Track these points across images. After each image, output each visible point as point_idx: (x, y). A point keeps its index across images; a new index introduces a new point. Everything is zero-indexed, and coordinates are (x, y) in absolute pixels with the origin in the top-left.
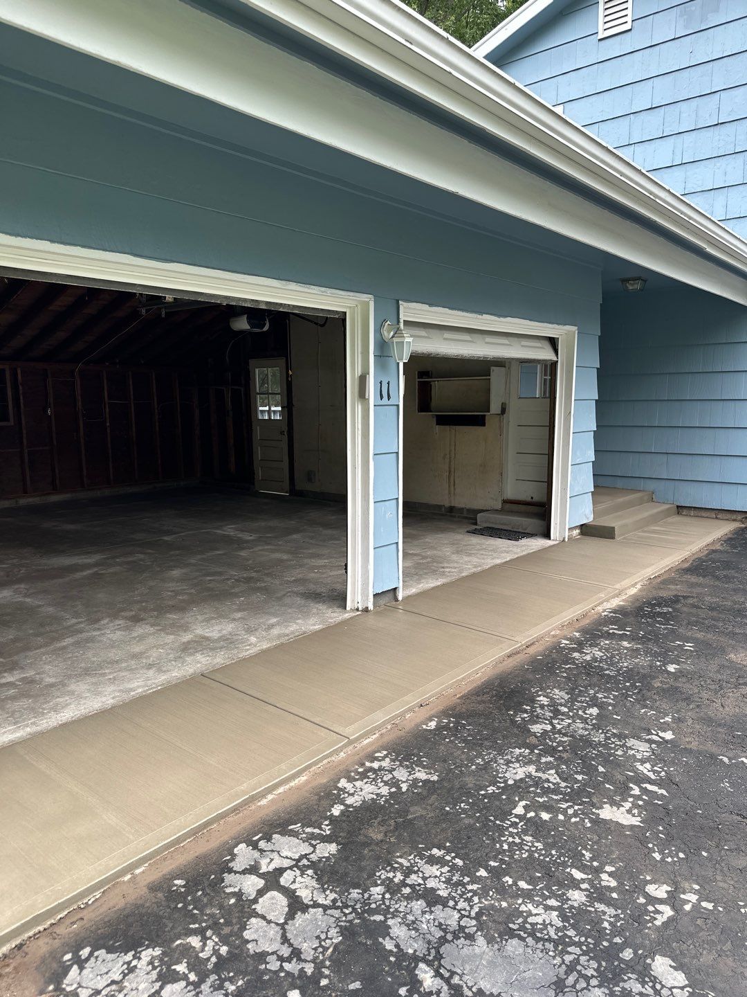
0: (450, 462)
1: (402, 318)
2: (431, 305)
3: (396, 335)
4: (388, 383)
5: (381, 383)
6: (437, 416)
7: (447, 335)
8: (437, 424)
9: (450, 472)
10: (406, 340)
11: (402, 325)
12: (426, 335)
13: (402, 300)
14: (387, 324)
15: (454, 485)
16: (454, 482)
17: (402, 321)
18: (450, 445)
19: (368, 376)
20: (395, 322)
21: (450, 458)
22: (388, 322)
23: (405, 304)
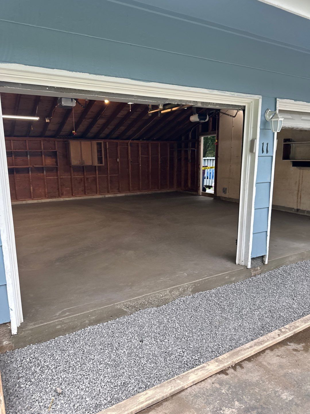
0: (299, 185)
1: (278, 108)
2: (295, 100)
3: (274, 117)
4: (267, 144)
5: (263, 144)
6: (293, 161)
7: (304, 117)
8: (293, 166)
9: (298, 191)
10: (279, 120)
11: (277, 111)
12: (291, 118)
13: (278, 98)
14: (268, 111)
15: (300, 198)
16: (301, 196)
17: (278, 109)
18: (300, 177)
19: (255, 140)
20: (274, 110)
21: (299, 184)
22: (270, 110)
23: (280, 100)
